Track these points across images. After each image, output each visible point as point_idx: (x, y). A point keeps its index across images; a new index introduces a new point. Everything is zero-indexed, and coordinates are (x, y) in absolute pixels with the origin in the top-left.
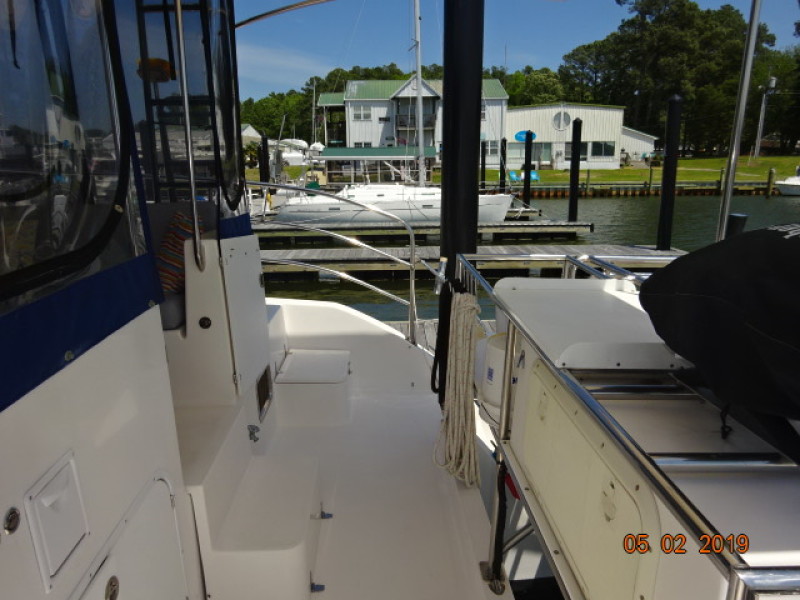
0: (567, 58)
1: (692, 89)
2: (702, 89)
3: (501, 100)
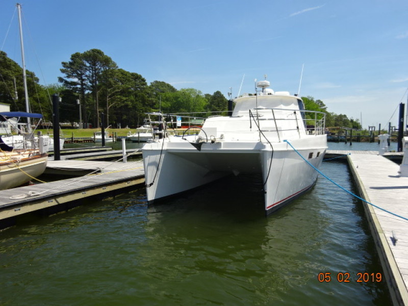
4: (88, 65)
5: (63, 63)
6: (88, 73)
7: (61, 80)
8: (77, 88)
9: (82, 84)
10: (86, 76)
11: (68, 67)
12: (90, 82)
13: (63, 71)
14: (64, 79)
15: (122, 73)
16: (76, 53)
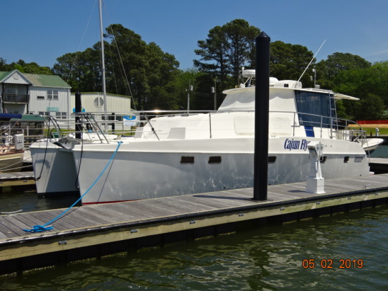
0: (59, 59)
1: (148, 87)
2: (154, 88)
3: (68, 89)
4: (230, 41)
5: (199, 42)
6: (229, 52)
7: (197, 63)
8: (217, 72)
9: (223, 67)
10: (228, 55)
11: (205, 47)
12: (232, 63)
13: (198, 52)
14: (201, 62)
15: (278, 48)
16: (216, 28)
